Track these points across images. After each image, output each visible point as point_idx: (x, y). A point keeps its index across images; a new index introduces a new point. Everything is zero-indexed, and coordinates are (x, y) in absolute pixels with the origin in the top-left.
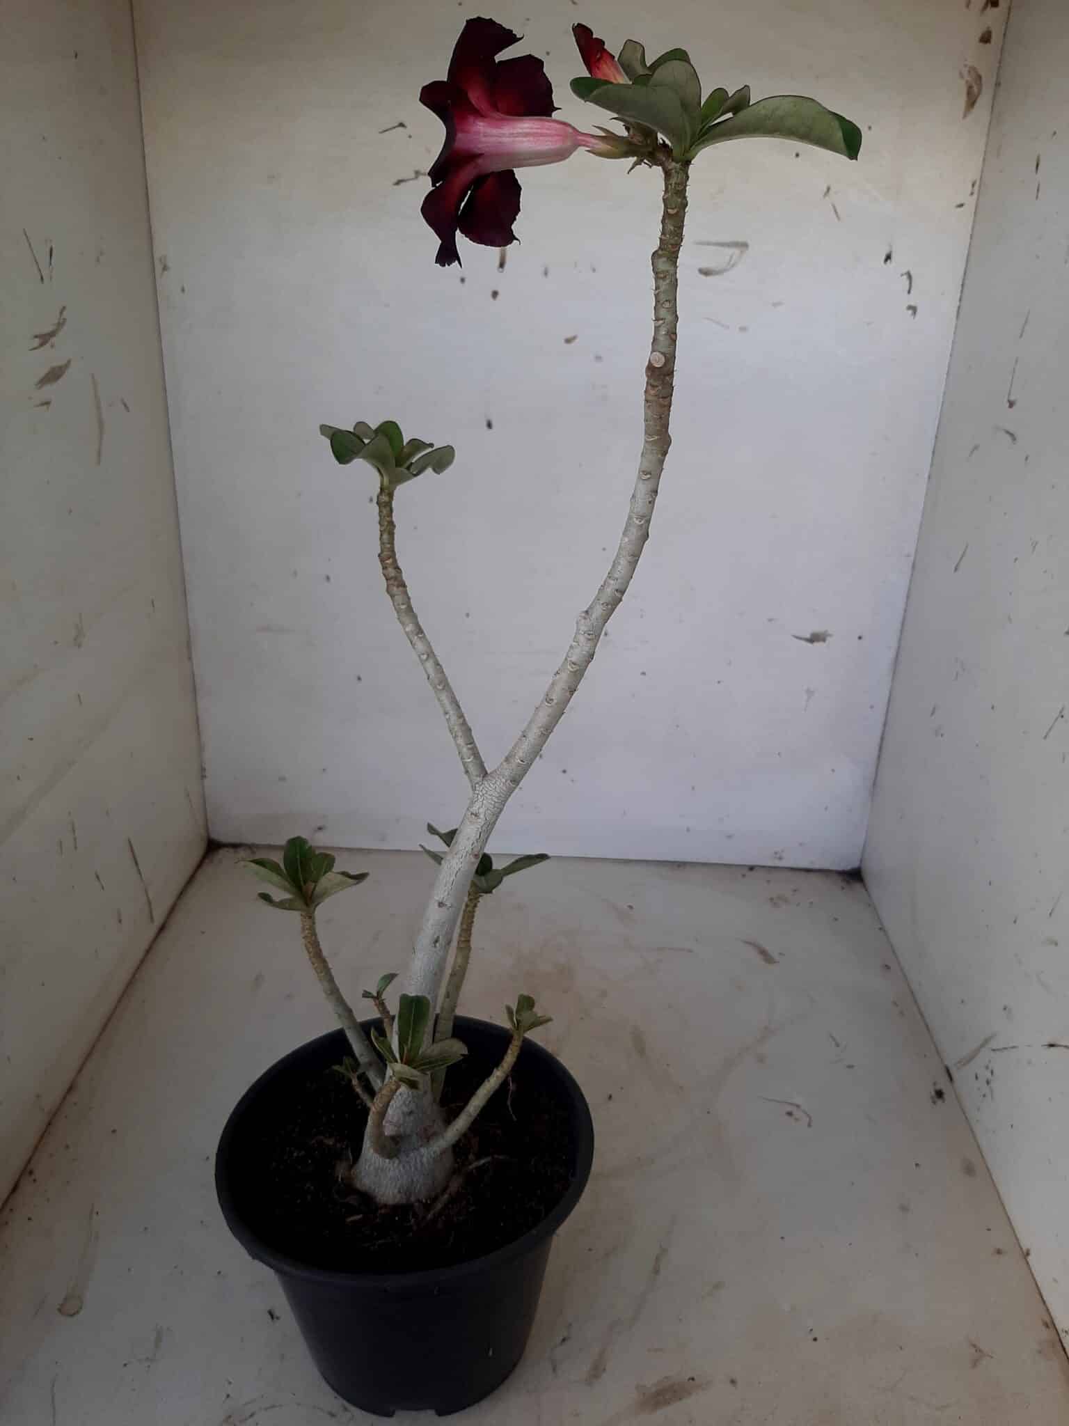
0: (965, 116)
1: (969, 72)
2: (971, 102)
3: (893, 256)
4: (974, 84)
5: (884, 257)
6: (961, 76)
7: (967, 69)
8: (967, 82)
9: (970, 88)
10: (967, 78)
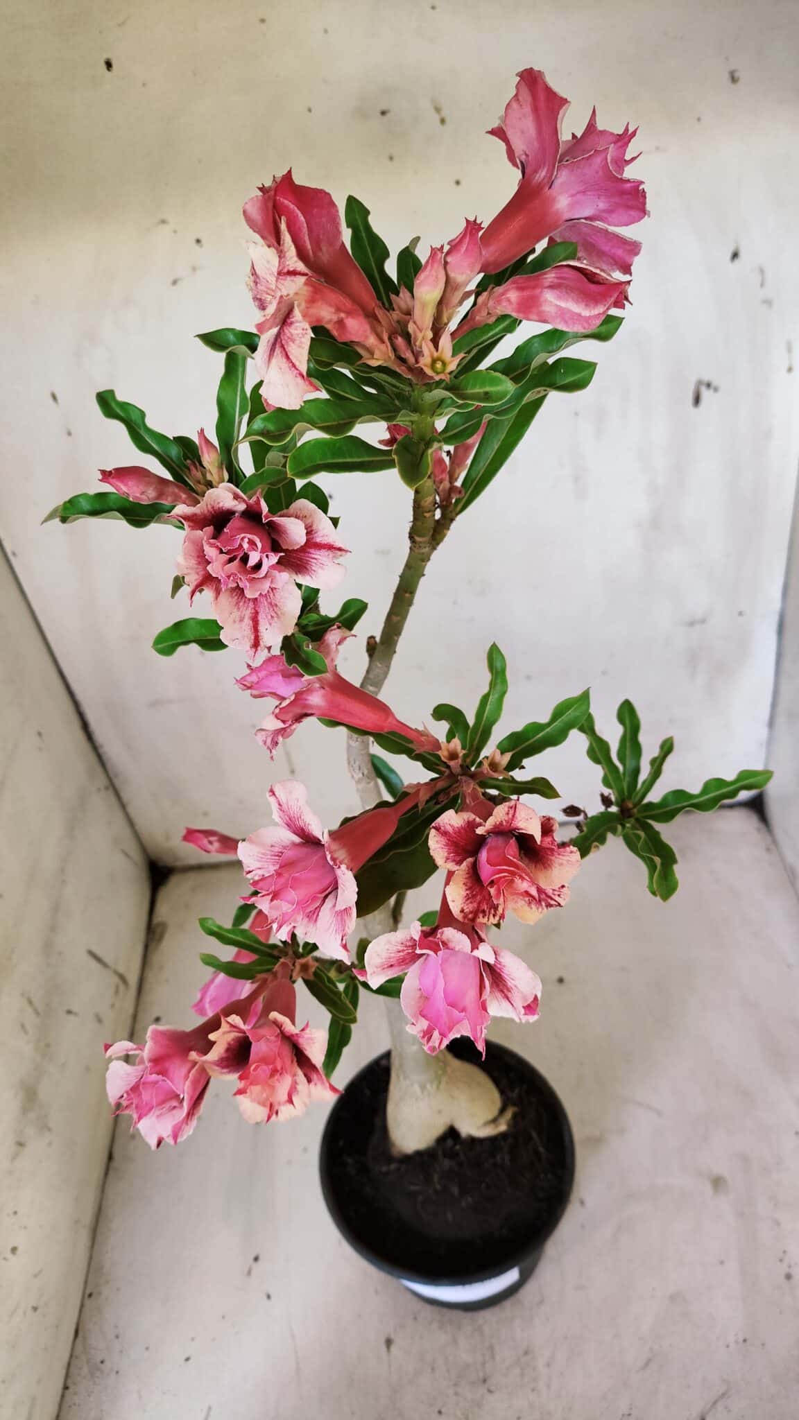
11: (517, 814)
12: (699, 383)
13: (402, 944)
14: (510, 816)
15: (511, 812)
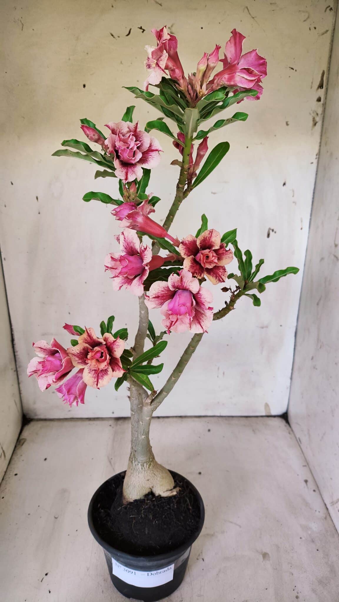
0: (312, 130)
1: (313, 112)
2: (315, 124)
3: (287, 184)
4: (315, 117)
5: (283, 184)
6: (310, 114)
7: (312, 112)
8: (313, 116)
9: (314, 118)
10: (313, 115)
11: (212, 235)
12: (270, 229)
13: (164, 288)
14: (210, 235)
15: (211, 234)
